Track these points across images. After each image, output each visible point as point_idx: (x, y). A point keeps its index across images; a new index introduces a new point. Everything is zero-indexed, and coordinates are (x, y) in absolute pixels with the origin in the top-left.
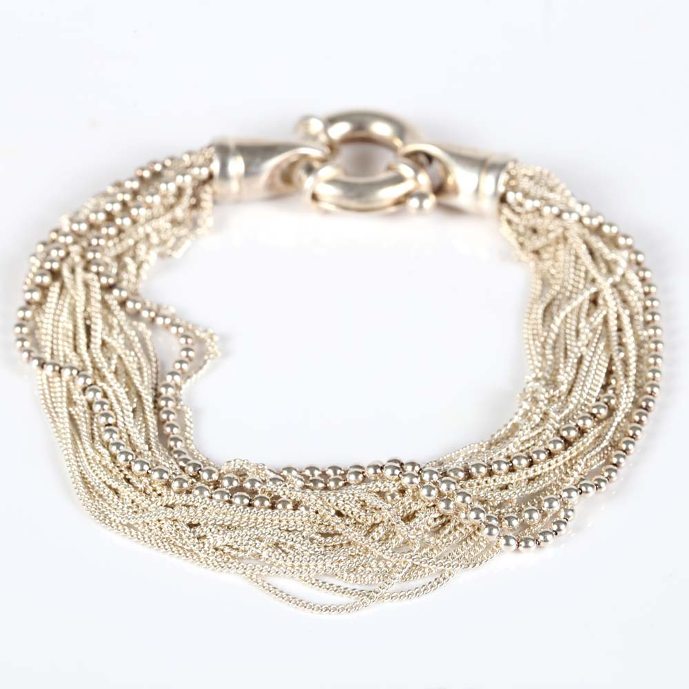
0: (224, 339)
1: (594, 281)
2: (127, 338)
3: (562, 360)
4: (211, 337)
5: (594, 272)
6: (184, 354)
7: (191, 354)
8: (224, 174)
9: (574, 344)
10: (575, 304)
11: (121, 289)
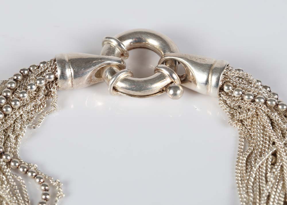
0: (66, 183)
1: (274, 143)
2: (12, 187)
3: (258, 197)
4: (59, 185)
5: (274, 138)
6: (44, 197)
7: (48, 197)
8: (63, 75)
9: (264, 185)
10: (264, 159)
11: (7, 155)
